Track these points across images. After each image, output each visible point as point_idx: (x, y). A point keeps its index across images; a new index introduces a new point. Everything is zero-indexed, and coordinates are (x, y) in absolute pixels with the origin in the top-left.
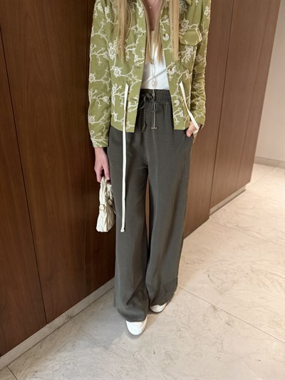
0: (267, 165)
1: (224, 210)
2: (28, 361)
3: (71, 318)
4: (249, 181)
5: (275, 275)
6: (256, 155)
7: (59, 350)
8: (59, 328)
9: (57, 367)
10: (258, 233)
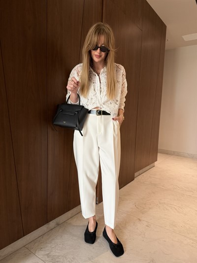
2: (36, 244)
3: (58, 224)
4: (157, 160)
5: (173, 205)
7: (53, 239)
8: (52, 229)
10: (163, 186)
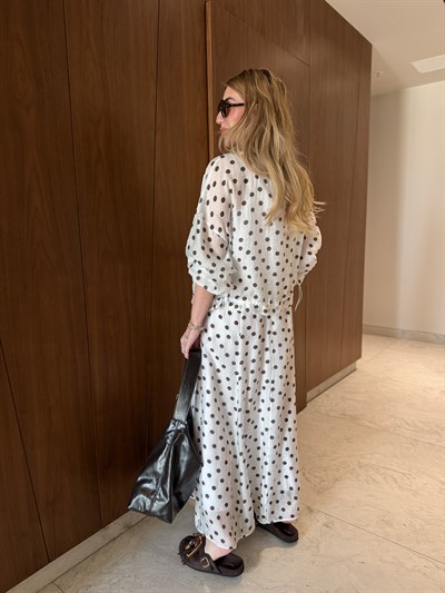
0: (388, 336)
1: (328, 396)
2: (79, 576)
4: (360, 357)
5: (389, 469)
6: (364, 322)
8: (114, 539)
9: (115, 580)
10: (370, 422)
